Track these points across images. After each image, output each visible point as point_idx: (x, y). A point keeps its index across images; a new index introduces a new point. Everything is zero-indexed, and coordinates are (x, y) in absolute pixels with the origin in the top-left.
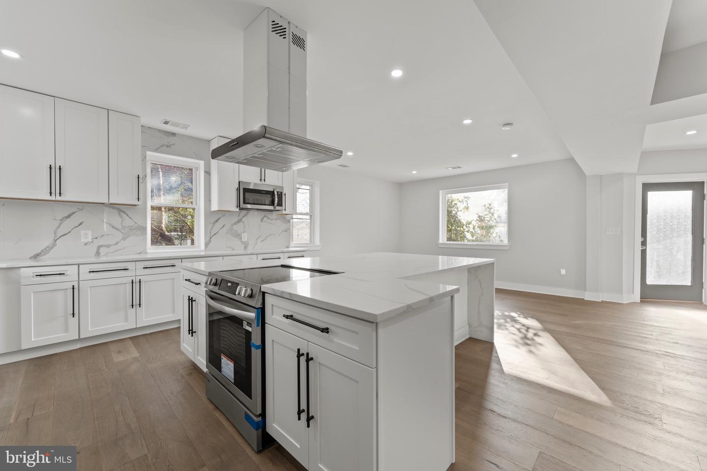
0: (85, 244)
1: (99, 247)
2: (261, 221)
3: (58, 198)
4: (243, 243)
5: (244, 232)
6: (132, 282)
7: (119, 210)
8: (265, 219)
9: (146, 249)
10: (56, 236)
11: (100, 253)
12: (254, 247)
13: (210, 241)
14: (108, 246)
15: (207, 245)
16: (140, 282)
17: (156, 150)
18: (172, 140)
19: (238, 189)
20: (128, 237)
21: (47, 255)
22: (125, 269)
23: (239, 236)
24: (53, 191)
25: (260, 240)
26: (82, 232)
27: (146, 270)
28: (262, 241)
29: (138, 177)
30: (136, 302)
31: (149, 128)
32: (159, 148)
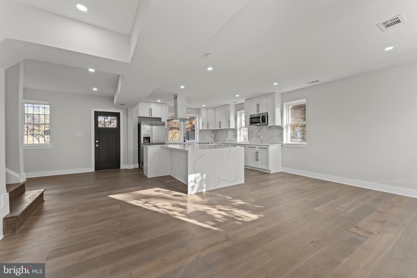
4: (261, 140)
5: (261, 136)
8: (270, 129)
13: (250, 139)
19: (250, 118)
23: (259, 137)
25: (267, 140)
32: (239, 109)
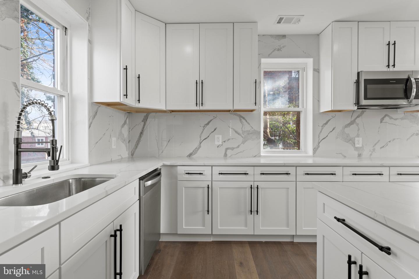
0: (218, 147)
1: (227, 149)
2: (381, 122)
3: (201, 108)
4: (357, 149)
5: (358, 136)
6: (251, 188)
7: (241, 117)
8: (387, 119)
9: (260, 153)
10: (201, 139)
11: (227, 154)
12: (371, 155)
13: (318, 146)
14: (233, 149)
15: (315, 150)
16: (258, 188)
17: (269, 56)
18: (283, 41)
19: (358, 82)
20: (247, 141)
21: (196, 154)
22: (245, 174)
24: (198, 103)
25: (379, 146)
26: (216, 136)
27: (263, 176)
28: (381, 148)
29: (256, 82)
30: (254, 208)
31: (263, 35)
32: (272, 53)
